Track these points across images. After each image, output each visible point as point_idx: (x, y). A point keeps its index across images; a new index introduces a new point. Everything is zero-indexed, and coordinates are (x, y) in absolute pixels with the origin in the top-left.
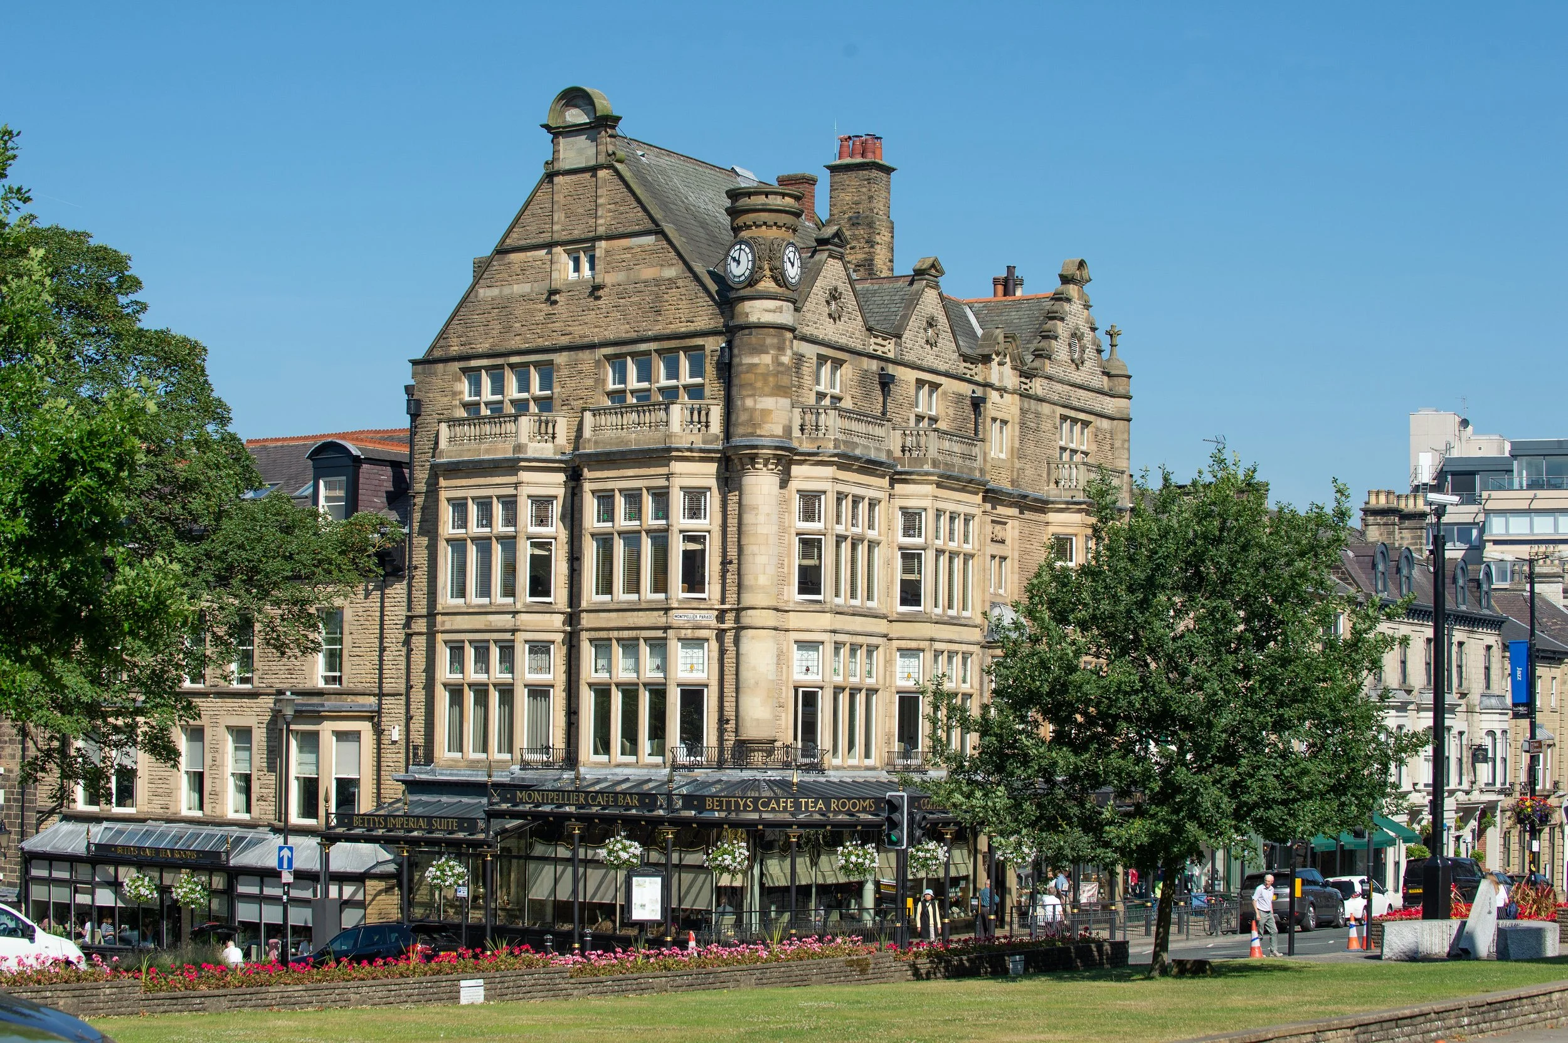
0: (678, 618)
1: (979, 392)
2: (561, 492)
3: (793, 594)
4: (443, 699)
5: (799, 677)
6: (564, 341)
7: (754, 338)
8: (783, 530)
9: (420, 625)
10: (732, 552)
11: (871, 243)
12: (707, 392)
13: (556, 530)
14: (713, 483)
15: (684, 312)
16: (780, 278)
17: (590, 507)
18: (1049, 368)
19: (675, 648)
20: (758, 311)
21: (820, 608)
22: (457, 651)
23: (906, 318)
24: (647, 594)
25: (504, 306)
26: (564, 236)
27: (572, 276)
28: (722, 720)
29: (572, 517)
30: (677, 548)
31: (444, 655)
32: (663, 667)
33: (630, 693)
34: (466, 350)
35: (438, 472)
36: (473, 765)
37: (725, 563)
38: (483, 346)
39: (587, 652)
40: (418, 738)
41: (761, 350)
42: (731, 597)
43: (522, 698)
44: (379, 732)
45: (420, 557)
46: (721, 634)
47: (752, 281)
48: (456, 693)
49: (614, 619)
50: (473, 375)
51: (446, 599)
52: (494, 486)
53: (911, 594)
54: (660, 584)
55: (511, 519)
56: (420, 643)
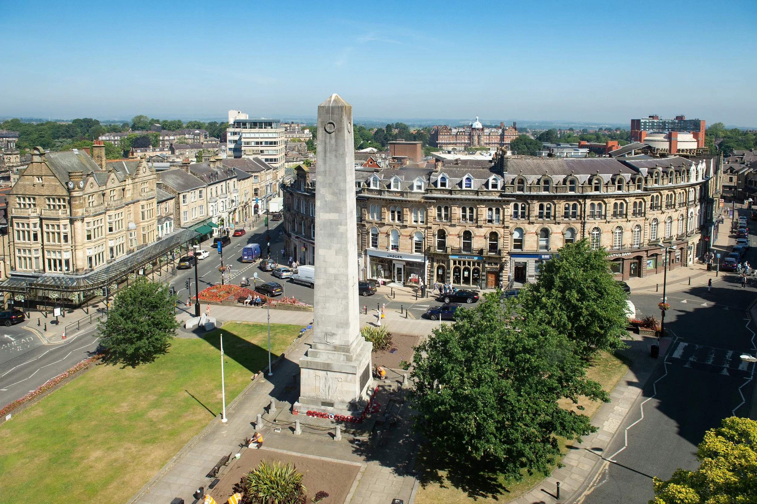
0: (63, 248)
1: (124, 187)
2: (39, 222)
3: (86, 240)
4: (17, 259)
5: (88, 254)
6: (37, 194)
7: (74, 199)
8: (83, 230)
9: (12, 243)
10: (73, 235)
11: (101, 161)
12: (66, 206)
13: (38, 229)
14: (69, 223)
15: (61, 192)
16: (79, 188)
17: (45, 227)
18: (139, 176)
19: (63, 253)
20: (75, 194)
21: (92, 242)
22: (19, 250)
23: (107, 181)
24: (57, 243)
25: (24, 186)
26: (36, 174)
27: (38, 182)
28: (73, 265)
29: (41, 226)
30: (62, 235)
31: (17, 251)
32: (61, 256)
33: (55, 261)
34: (17, 193)
35: (12, 217)
36: (24, 271)
37: (72, 237)
38: (20, 193)
39: (46, 253)
40: (13, 264)
41: (76, 201)
42: (74, 243)
43: (33, 260)
44: (4, 262)
45: (10, 230)
46: (72, 250)
47: (73, 189)
48: (20, 258)
49: (51, 247)
50: (19, 198)
51: (16, 241)
52: (25, 221)
53: (111, 230)
54: (59, 241)
55: (28, 227)
56: (12, 247)
